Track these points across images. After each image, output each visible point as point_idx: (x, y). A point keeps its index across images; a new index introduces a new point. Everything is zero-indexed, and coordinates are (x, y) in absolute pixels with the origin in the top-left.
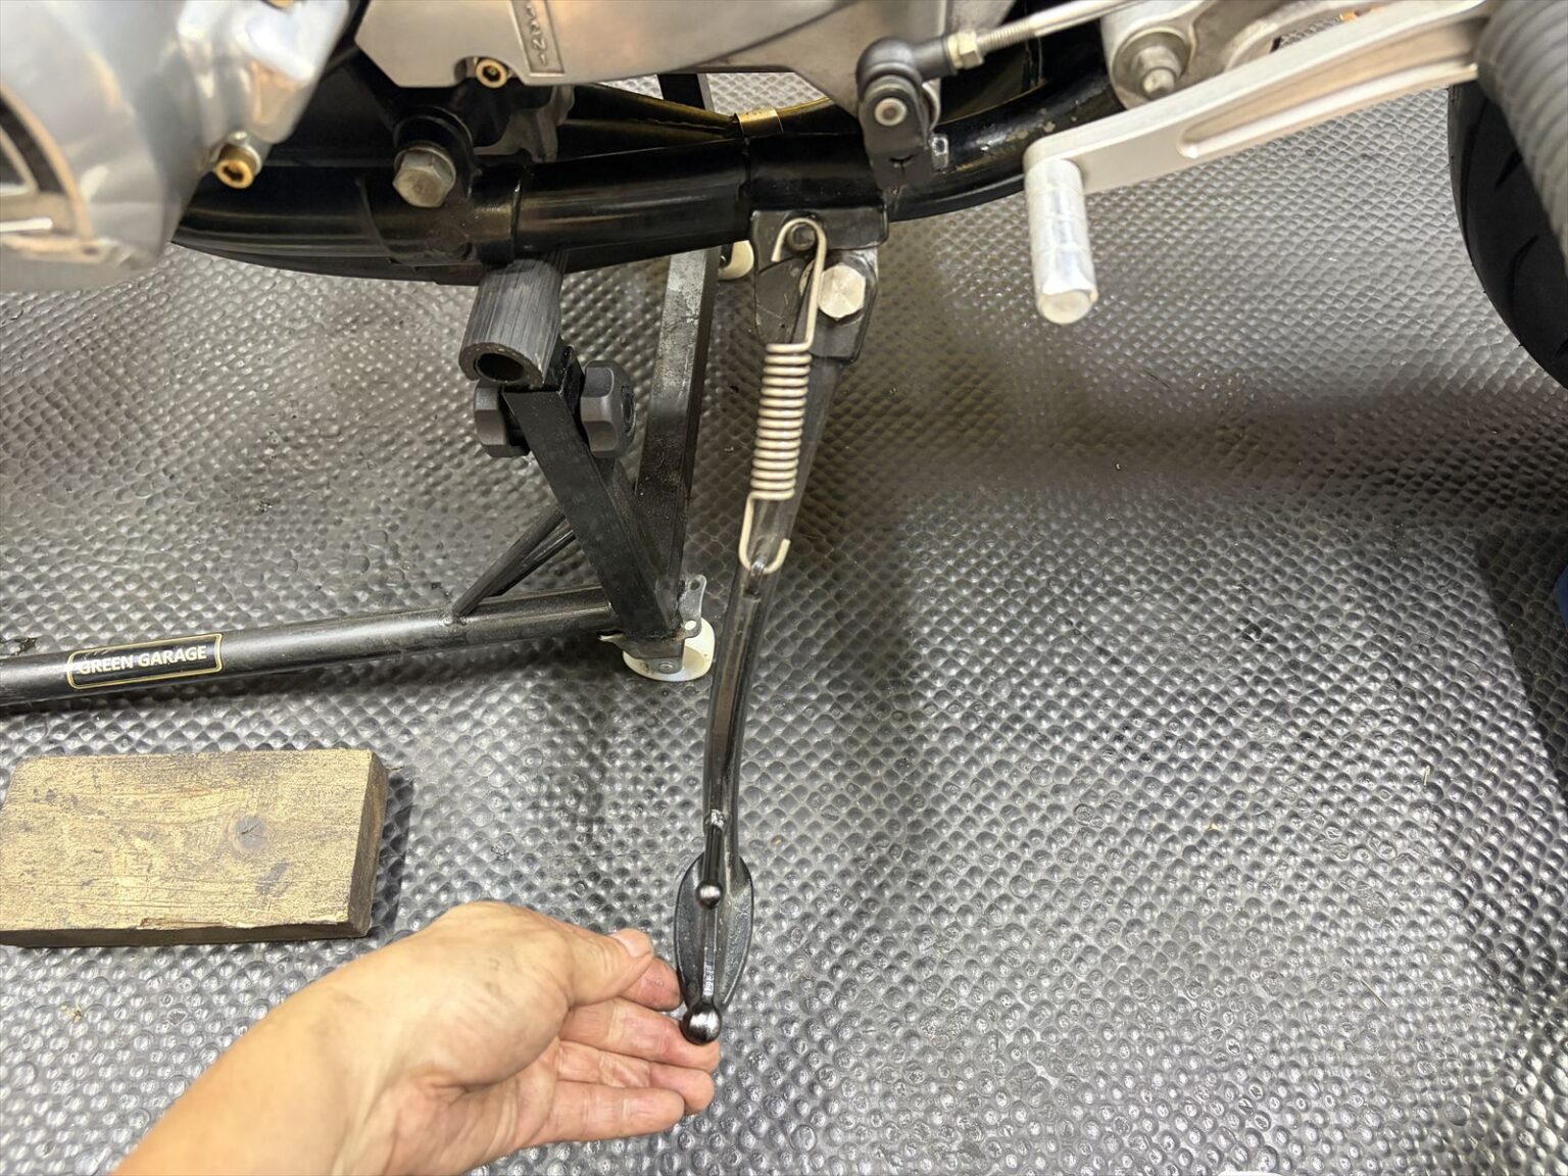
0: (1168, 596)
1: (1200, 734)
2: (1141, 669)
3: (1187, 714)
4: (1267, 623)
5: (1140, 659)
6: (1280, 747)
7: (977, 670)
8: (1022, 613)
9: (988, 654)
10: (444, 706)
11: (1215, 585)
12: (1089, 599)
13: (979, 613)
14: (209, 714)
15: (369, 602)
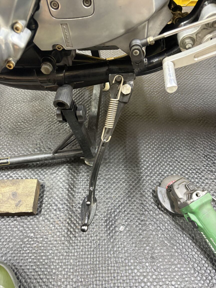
0: (189, 150)
1: (196, 176)
2: (184, 164)
3: (193, 172)
4: (208, 155)
5: (184, 162)
6: (212, 179)
7: (152, 164)
8: (161, 153)
9: (155, 161)
10: (51, 171)
11: (198, 148)
12: (174, 150)
13: (153, 153)
14: (7, 173)
15: (37, 151)
